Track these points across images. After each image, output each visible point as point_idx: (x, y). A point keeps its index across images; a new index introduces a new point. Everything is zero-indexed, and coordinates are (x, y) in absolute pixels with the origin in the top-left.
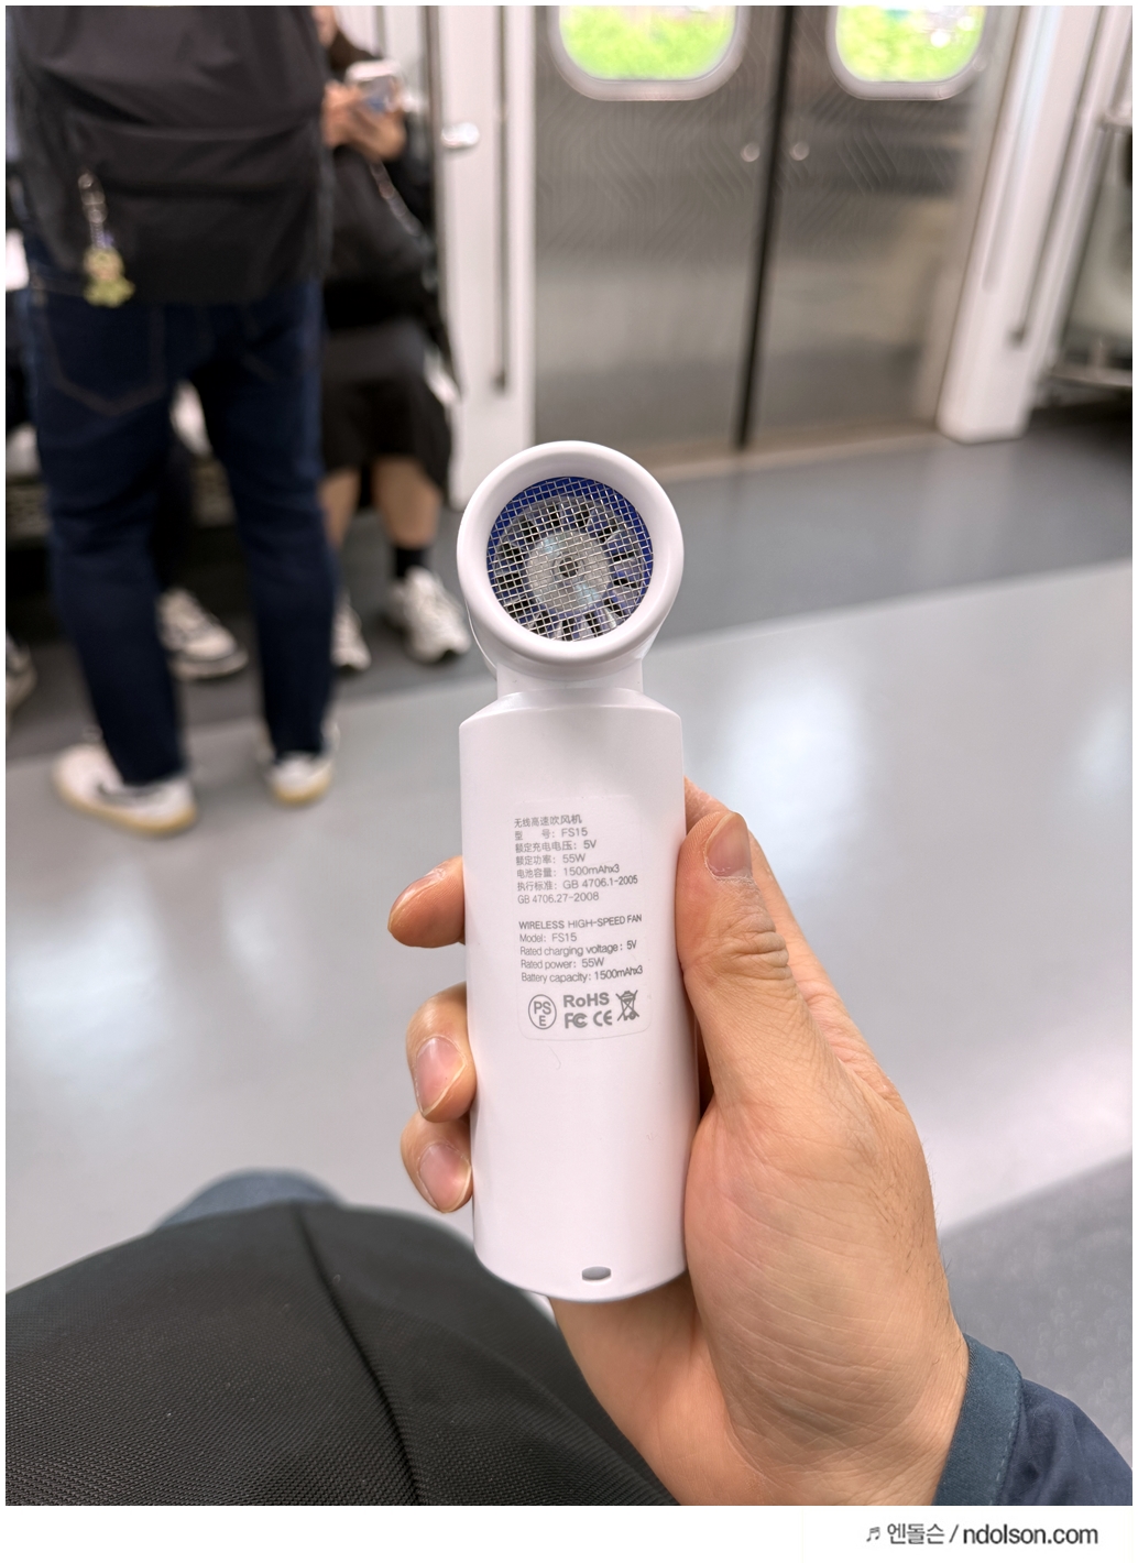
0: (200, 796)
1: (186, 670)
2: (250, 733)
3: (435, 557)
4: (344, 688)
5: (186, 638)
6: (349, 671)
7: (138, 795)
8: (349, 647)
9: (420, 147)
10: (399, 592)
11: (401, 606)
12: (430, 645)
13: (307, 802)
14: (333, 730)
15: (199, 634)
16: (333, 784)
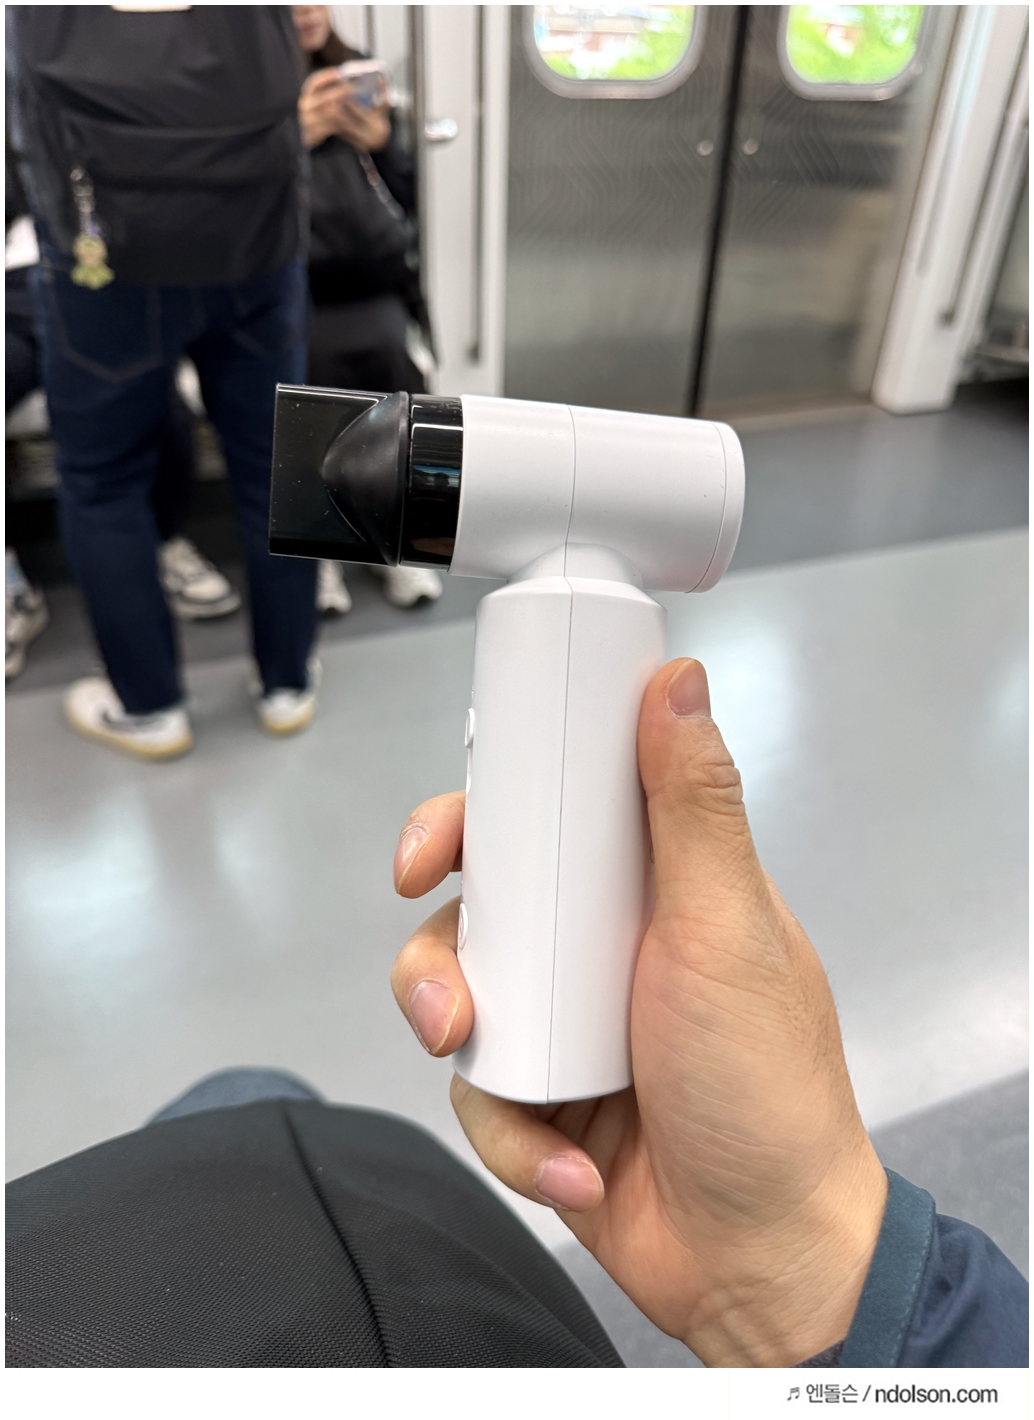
1: (184, 610)
2: (242, 669)
4: (326, 630)
5: (185, 581)
6: (332, 614)
7: (139, 724)
8: (332, 589)
9: (404, 139)
12: (407, 593)
13: (292, 732)
14: (316, 667)
15: (197, 578)
16: (316, 716)
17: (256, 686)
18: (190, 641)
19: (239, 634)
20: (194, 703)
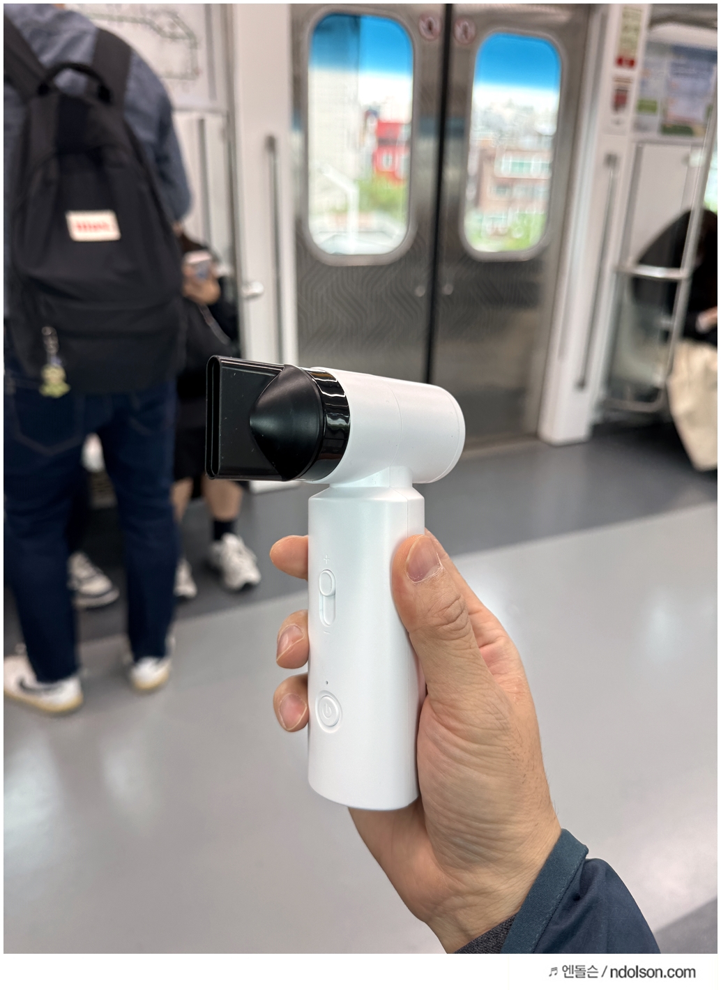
0: (85, 688)
1: (82, 602)
2: (119, 644)
3: (239, 526)
4: (181, 611)
5: (81, 581)
6: (184, 599)
7: (45, 689)
8: (185, 585)
10: (217, 548)
11: (219, 556)
12: (236, 581)
13: (152, 691)
14: (172, 641)
15: (90, 579)
16: (171, 676)
17: (128, 657)
18: (85, 625)
19: (118, 618)
20: (85, 672)
